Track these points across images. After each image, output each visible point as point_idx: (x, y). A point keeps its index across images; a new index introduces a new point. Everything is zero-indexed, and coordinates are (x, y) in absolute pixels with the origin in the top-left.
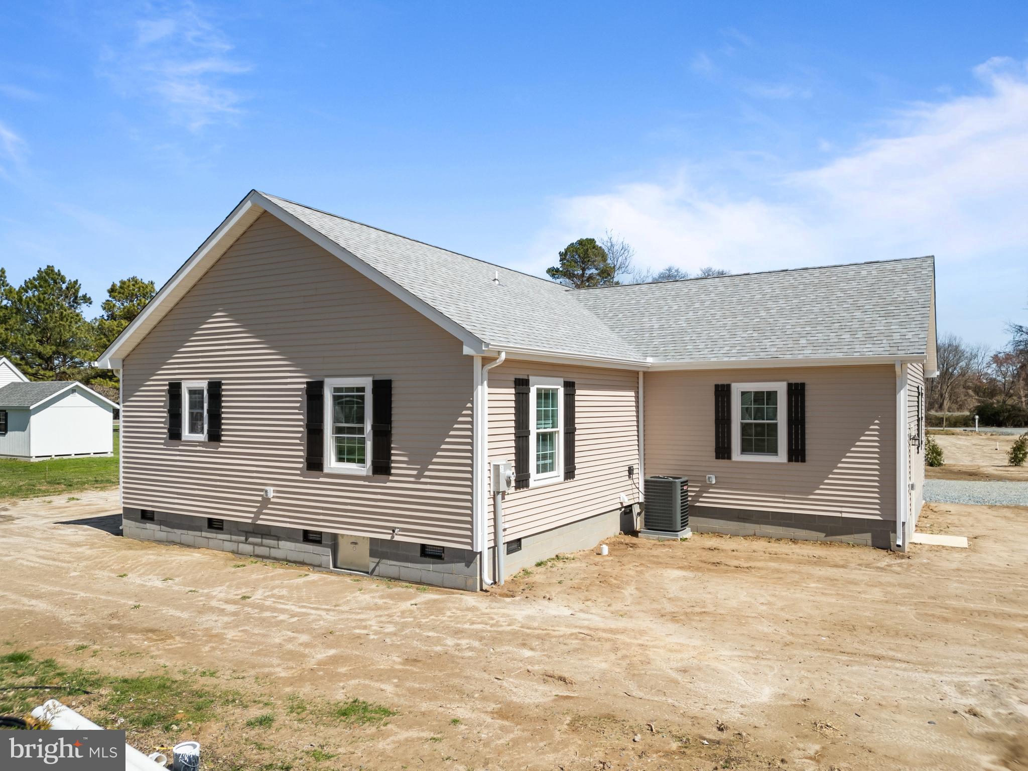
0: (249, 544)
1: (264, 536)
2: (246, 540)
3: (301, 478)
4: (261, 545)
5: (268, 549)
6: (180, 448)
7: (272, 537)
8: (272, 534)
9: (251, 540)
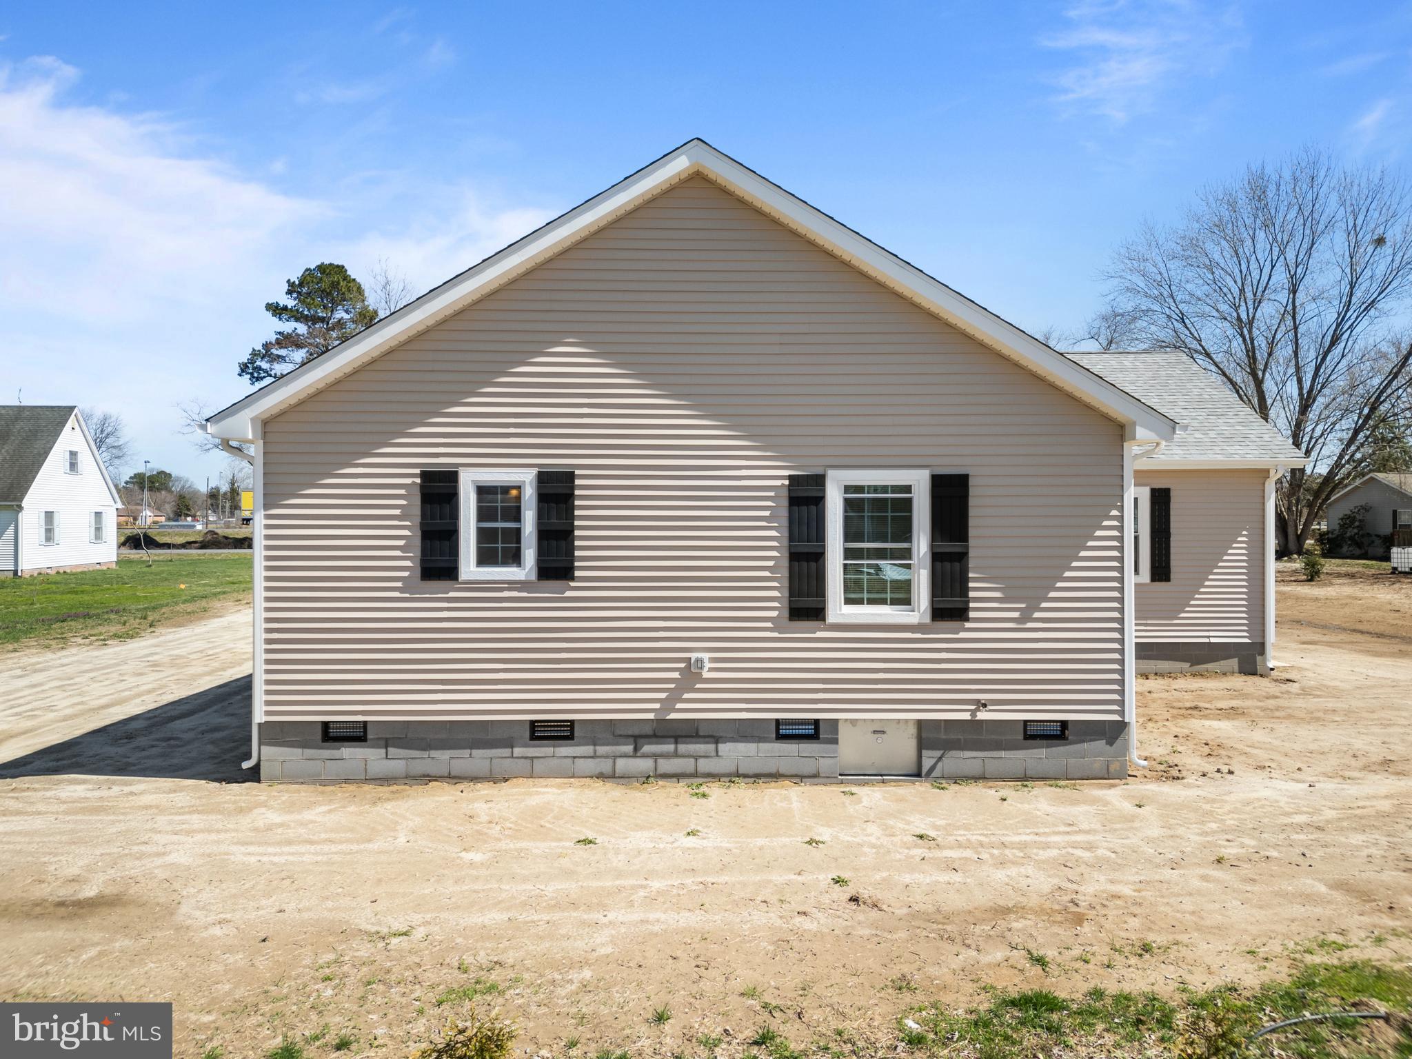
0: (645, 756)
1: (680, 740)
2: (636, 749)
3: (776, 635)
4: (676, 755)
5: (692, 760)
6: (452, 594)
7: (701, 740)
8: (701, 734)
9: (647, 749)
